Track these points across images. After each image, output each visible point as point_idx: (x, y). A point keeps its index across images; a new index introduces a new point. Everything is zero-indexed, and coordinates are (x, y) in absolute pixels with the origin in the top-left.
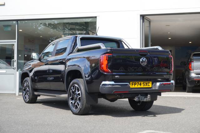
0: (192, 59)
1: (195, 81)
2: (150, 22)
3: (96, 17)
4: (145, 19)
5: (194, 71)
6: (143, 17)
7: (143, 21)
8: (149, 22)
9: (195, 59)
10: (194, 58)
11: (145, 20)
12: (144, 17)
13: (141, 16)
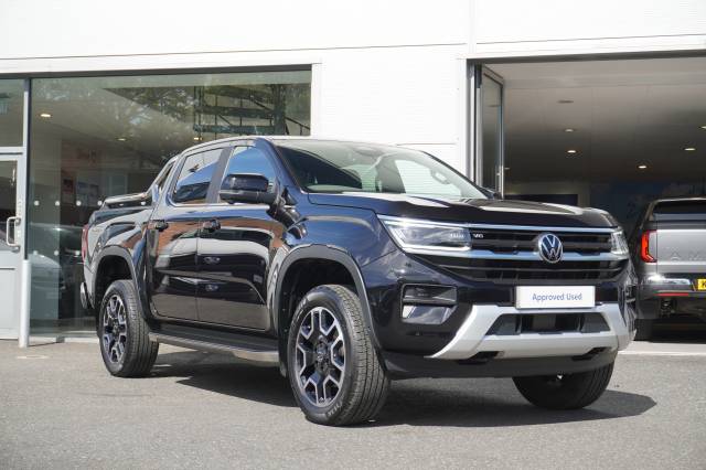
0: (653, 222)
1: (662, 300)
2: (502, 87)
3: (308, 68)
4: (486, 75)
5: (659, 263)
6: (477, 67)
7: (478, 83)
8: (498, 87)
9: (660, 222)
10: (659, 217)
11: (485, 79)
12: (481, 71)
13: (470, 62)
